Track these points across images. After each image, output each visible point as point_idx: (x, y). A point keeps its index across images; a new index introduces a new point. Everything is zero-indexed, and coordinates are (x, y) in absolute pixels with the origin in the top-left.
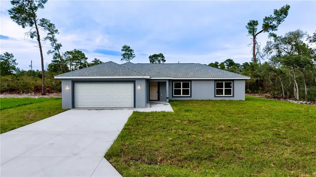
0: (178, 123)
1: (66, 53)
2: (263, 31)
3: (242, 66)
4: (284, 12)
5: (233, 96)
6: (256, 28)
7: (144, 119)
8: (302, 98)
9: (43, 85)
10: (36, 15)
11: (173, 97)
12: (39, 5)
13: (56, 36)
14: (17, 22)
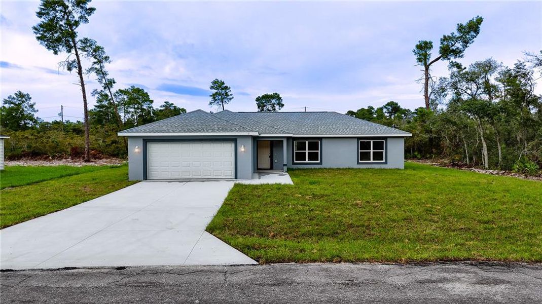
0: (298, 198)
1: (117, 93)
2: (441, 58)
3: (413, 113)
4: (472, 28)
5: (386, 163)
6: (430, 53)
7: (251, 193)
8: (494, 165)
9: (86, 146)
10: (77, 34)
11: (294, 163)
12: (81, 17)
13: (107, 66)
14: (47, 45)
